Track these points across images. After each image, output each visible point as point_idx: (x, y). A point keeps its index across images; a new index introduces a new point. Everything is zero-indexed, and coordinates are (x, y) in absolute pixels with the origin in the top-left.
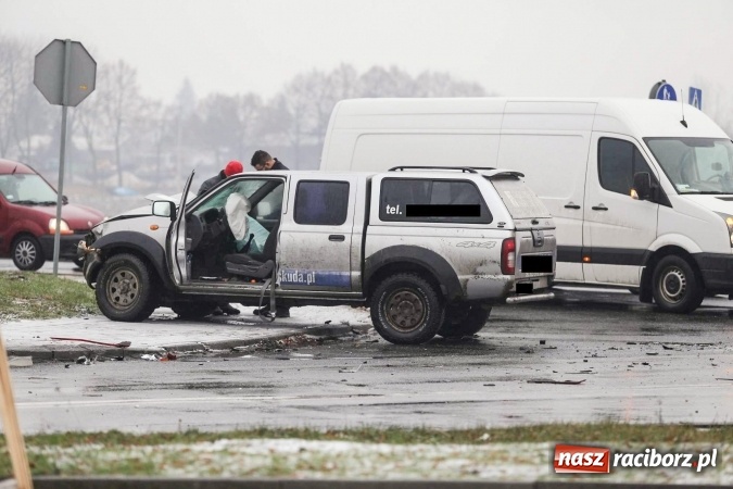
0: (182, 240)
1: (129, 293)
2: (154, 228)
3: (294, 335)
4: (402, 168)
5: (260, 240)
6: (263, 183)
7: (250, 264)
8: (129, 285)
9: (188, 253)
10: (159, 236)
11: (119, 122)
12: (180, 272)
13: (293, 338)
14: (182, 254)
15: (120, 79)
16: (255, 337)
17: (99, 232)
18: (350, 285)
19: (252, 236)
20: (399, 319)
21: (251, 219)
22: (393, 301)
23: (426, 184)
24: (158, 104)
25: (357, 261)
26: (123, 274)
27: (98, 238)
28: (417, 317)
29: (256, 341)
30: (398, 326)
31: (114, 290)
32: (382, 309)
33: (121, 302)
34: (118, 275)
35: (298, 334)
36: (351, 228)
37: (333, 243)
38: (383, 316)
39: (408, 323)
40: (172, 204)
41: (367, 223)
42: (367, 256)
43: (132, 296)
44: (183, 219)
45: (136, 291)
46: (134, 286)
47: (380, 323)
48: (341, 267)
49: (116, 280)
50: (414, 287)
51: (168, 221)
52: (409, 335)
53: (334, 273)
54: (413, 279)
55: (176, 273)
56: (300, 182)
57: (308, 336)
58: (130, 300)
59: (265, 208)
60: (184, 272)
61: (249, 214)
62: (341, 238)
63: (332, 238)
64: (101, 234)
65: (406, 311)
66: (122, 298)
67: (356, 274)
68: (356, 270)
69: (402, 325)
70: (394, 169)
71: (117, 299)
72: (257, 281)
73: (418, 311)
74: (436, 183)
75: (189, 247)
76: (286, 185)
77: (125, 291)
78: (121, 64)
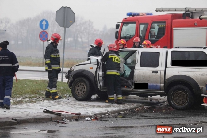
0: (101, 73)
1: (83, 91)
2: (91, 68)
3: (140, 106)
4: (178, 47)
5: (128, 73)
6: (129, 52)
7: (125, 81)
8: (83, 88)
9: (103, 77)
10: (93, 71)
11: (89, 34)
12: (100, 84)
13: (140, 108)
14: (101, 78)
15: (89, 24)
16: (126, 108)
17: (73, 69)
18: (160, 89)
19: (125, 71)
20: (178, 101)
21: (125, 65)
22: (176, 94)
23: (188, 53)
24: (98, 30)
25: (163, 80)
26: (81, 84)
27: (73, 71)
28: (184, 100)
29: (127, 110)
30: (178, 104)
31: (78, 90)
32: (172, 97)
33: (80, 94)
34: (79, 85)
35: (142, 106)
36: (160, 68)
37: (154, 74)
38: (172, 100)
39: (181, 102)
40: (97, 60)
41: (166, 67)
42: (166, 78)
43: (84, 92)
44: (101, 65)
45: (85, 90)
46: (85, 88)
47: (171, 102)
48: (157, 83)
49: (78, 86)
50: (183, 90)
51: (96, 66)
52: (182, 107)
53: (154, 84)
54: (183, 87)
55: (98, 85)
56: (142, 52)
57: (145, 107)
58: (83, 93)
59: (129, 61)
60: (101, 84)
61: (124, 63)
62: (157, 72)
63: (154, 72)
64: (73, 70)
65: (180, 98)
66: (80, 93)
67: (162, 85)
68: (162, 84)
69: (179, 103)
70: (176, 48)
71: (79, 93)
72: (127, 87)
73: (184, 98)
74: (191, 53)
75: (103, 76)
76: (137, 53)
77: (81, 90)
78: (89, 21)
